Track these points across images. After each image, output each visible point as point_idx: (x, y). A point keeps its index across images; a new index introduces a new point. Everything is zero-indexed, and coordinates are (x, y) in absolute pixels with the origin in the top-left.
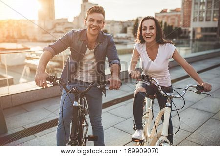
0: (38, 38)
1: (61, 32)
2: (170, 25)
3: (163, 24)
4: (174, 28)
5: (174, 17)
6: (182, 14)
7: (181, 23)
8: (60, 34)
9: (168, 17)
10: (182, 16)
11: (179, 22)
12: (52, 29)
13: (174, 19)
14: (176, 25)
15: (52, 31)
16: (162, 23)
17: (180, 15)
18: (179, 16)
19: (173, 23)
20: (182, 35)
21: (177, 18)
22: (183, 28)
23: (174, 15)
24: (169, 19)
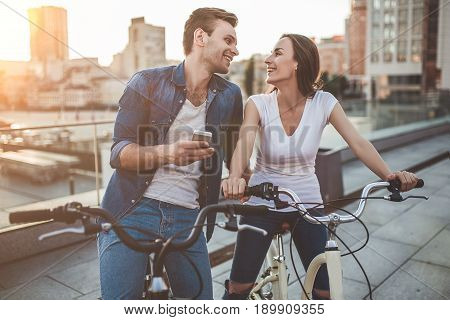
0: (30, 103)
1: (82, 87)
4: (330, 77)
5: (330, 53)
6: (346, 47)
7: (346, 67)
8: (81, 93)
10: (346, 52)
11: (341, 63)
12: (63, 81)
13: (330, 58)
14: (334, 70)
15: (62, 87)
17: (342, 49)
18: (340, 52)
19: (329, 66)
20: (348, 92)
21: (336, 57)
22: (350, 78)
23: (329, 50)
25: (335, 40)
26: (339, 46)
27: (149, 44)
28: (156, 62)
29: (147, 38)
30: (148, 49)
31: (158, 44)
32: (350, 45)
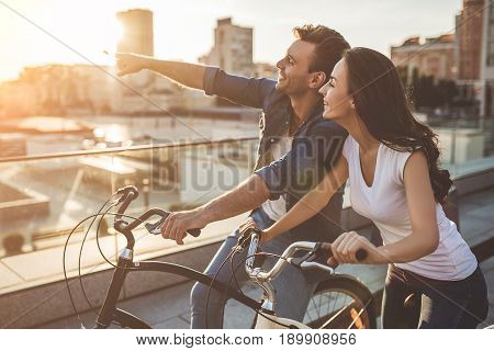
0: (115, 107)
1: (166, 92)
2: (428, 74)
3: (410, 73)
4: (436, 82)
5: (436, 55)
6: (457, 48)
7: (455, 70)
8: (164, 97)
9: (421, 55)
10: (456, 53)
11: (448, 67)
12: (147, 85)
13: (436, 60)
14: (441, 74)
15: (145, 90)
16: (406, 69)
17: (452, 50)
18: (449, 53)
19: (435, 70)
20: (456, 99)
21: (443, 59)
22: (460, 83)
23: (436, 51)
24: (425, 60)
25: (442, 40)
26: (448, 46)
27: (235, 46)
28: (242, 66)
29: (234, 40)
30: (235, 52)
31: (245, 47)
32: (461, 45)
